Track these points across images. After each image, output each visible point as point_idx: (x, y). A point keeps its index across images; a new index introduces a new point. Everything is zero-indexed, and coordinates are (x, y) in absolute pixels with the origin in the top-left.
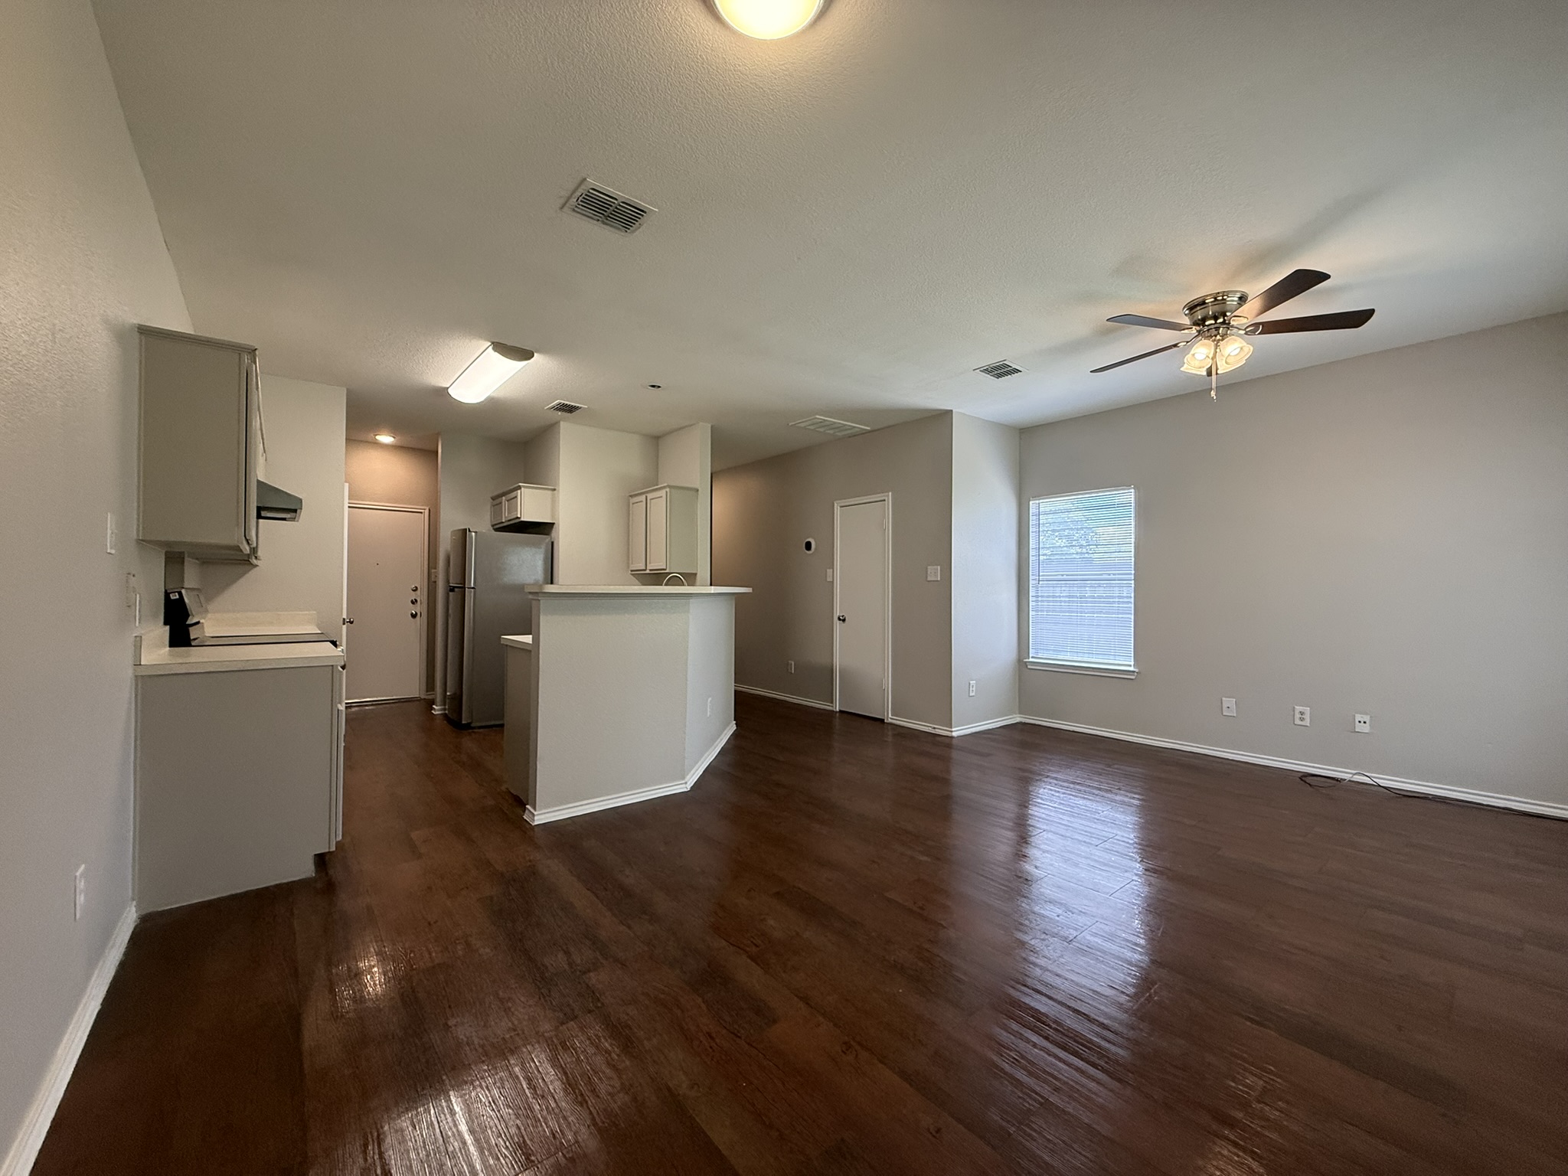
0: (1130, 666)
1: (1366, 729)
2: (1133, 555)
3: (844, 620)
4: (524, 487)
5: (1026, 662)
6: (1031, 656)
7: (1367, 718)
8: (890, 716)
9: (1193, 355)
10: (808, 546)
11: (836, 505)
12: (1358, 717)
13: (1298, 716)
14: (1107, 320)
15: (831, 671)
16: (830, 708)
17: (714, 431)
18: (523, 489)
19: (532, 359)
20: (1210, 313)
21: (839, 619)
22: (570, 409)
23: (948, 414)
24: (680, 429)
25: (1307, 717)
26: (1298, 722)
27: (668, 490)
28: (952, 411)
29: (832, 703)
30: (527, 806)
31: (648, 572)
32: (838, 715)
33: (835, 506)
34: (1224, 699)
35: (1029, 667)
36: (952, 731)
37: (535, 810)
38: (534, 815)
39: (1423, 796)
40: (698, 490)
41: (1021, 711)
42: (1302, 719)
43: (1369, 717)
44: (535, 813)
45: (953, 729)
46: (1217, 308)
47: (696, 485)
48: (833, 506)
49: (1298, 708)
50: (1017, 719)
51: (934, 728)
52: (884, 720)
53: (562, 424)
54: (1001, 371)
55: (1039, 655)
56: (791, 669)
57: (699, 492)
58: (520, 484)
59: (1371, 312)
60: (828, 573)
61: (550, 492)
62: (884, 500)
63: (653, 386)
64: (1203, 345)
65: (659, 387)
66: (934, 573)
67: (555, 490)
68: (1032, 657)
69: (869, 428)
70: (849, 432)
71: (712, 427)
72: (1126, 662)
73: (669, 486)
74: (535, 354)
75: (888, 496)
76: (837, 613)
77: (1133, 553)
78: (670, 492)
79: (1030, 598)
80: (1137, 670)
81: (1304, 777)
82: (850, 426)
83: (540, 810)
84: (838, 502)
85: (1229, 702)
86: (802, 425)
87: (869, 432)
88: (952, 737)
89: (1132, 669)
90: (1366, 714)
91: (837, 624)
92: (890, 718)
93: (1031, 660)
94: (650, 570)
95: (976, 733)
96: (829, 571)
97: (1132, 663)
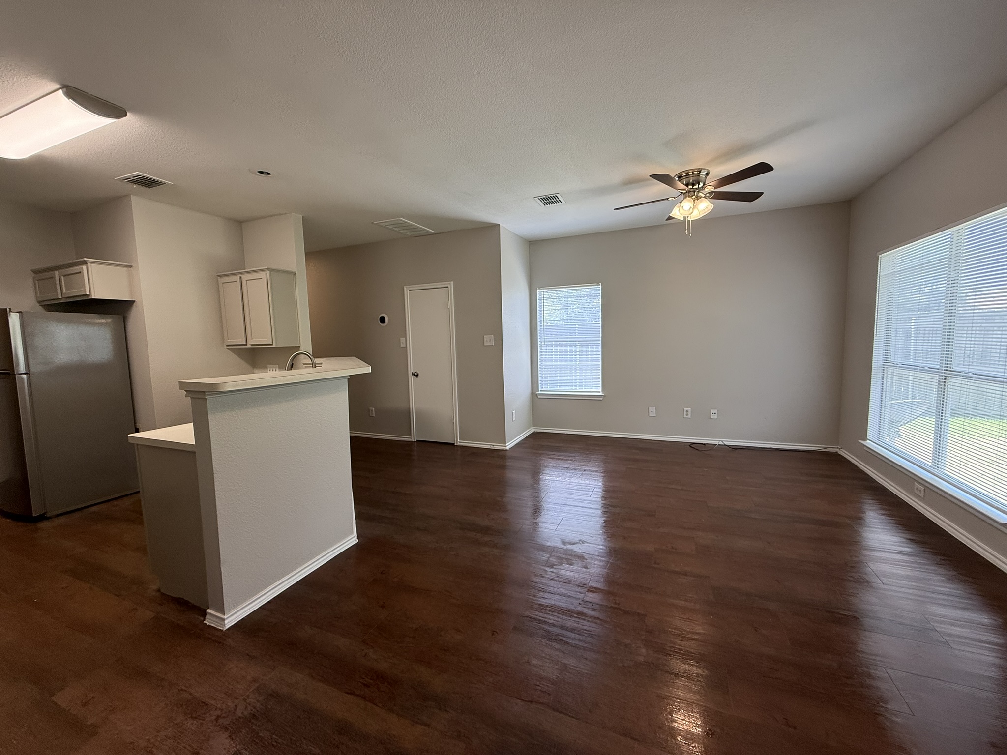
0: (600, 392)
1: (715, 417)
2: (601, 326)
3: (417, 375)
4: (90, 262)
5: (537, 394)
6: (540, 389)
7: (716, 411)
8: (459, 441)
9: (682, 207)
10: (382, 320)
11: (405, 289)
12: (713, 411)
13: (685, 413)
14: (650, 176)
15: (408, 412)
16: (410, 440)
17: (304, 220)
18: (89, 264)
19: (125, 118)
20: (691, 181)
21: (413, 374)
22: (147, 183)
23: (497, 226)
24: (271, 216)
25: (689, 413)
26: (685, 416)
27: (268, 272)
28: (499, 225)
29: (411, 436)
30: (208, 611)
31: (249, 346)
32: (415, 444)
33: (405, 291)
34: (650, 407)
35: (539, 397)
36: (506, 446)
37: (224, 614)
38: (223, 620)
39: (741, 447)
40: (295, 274)
41: (534, 425)
42: (687, 415)
43: (716, 410)
44: (225, 617)
45: (507, 445)
46: (695, 178)
47: (293, 268)
48: (403, 289)
49: (686, 409)
50: (533, 430)
51: (493, 445)
52: (454, 444)
53: (134, 199)
54: (549, 200)
55: (545, 388)
56: (372, 414)
57: (297, 275)
58: (85, 259)
59: (762, 193)
60: (401, 341)
61: (125, 269)
62: (448, 287)
63: (261, 172)
64: (688, 201)
65: (268, 174)
66: (489, 340)
67: (131, 267)
68: (541, 391)
69: (433, 232)
70: (418, 233)
71: (303, 217)
72: (596, 389)
73: (269, 269)
74: (128, 114)
75: (450, 284)
76: (411, 370)
77: (601, 324)
78: (271, 275)
79: (539, 353)
80: (603, 394)
81: (692, 445)
82: (421, 228)
83: (230, 612)
84: (408, 286)
85: (652, 409)
86: (384, 224)
87: (433, 234)
88: (506, 450)
89: (601, 394)
90: (715, 409)
91: (412, 379)
92: (459, 442)
93: (540, 392)
94: (252, 345)
95: (516, 445)
96: (402, 340)
97: (600, 390)
